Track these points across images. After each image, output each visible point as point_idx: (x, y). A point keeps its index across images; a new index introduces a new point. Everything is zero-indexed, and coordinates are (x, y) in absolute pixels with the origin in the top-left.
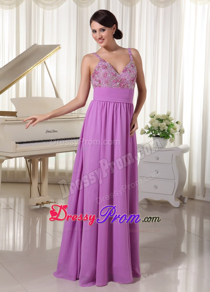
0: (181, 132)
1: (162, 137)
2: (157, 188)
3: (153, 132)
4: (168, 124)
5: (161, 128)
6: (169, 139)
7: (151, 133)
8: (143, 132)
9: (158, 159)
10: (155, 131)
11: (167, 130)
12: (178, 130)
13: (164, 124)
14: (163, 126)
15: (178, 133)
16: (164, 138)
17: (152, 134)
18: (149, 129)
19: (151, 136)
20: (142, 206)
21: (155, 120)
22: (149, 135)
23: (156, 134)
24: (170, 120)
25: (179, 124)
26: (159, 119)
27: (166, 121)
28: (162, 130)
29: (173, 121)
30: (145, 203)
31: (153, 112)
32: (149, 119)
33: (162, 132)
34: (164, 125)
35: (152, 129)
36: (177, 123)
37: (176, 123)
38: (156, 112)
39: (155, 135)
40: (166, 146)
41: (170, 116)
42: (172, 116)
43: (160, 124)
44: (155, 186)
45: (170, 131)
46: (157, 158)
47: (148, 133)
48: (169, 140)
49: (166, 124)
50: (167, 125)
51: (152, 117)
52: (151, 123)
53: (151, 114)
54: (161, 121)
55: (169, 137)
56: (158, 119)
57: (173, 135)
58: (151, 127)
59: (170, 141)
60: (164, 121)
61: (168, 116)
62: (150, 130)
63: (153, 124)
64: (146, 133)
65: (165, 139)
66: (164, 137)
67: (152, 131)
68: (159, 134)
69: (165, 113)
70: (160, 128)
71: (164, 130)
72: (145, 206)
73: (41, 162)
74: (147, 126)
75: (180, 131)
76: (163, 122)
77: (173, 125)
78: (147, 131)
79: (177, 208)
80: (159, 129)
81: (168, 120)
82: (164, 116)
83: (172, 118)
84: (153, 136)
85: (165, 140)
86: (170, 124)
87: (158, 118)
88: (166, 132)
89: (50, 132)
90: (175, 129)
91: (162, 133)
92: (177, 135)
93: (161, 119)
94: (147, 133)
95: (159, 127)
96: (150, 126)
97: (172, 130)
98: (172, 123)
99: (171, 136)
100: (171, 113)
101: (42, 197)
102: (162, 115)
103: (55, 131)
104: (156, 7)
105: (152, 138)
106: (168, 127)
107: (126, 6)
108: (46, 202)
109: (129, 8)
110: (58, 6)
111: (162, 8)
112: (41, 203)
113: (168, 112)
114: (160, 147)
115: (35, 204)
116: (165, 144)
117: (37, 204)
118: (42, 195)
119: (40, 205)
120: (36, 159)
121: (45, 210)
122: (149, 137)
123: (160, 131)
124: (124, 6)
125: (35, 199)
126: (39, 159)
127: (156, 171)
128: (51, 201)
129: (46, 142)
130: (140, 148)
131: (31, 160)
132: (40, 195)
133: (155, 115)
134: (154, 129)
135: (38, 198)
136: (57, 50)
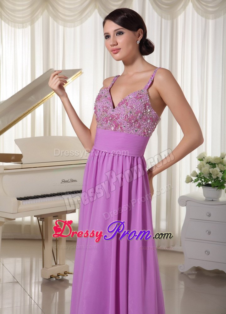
1: (214, 187)
2: (209, 253)
3: (203, 180)
4: (223, 170)
5: (213, 175)
6: (225, 188)
7: (199, 181)
8: (189, 180)
9: (210, 215)
10: (205, 178)
11: (221, 177)
13: (217, 169)
14: (215, 173)
16: (217, 188)
17: (201, 182)
18: (197, 176)
19: (199, 185)
20: (190, 276)
21: (205, 163)
22: (197, 183)
23: (207, 182)
24: (225, 164)
26: (210, 162)
27: (219, 165)
28: (214, 177)
30: (193, 272)
31: (202, 153)
33: (214, 180)
34: (217, 171)
35: (202, 176)
38: (206, 153)
39: (205, 183)
41: (224, 159)
43: (211, 170)
44: (206, 251)
45: (225, 179)
46: (208, 214)
47: (196, 181)
48: (223, 191)
49: (220, 169)
50: (221, 171)
51: (201, 160)
52: (200, 168)
53: (200, 155)
54: (213, 165)
56: (209, 163)
58: (200, 174)
59: (225, 192)
60: (217, 165)
61: (222, 158)
62: (198, 178)
63: (203, 169)
64: (193, 182)
65: (218, 190)
66: (217, 187)
67: (201, 178)
68: (210, 183)
69: (219, 155)
70: (212, 175)
71: (218, 178)
72: (193, 277)
74: (195, 172)
76: (215, 167)
78: (194, 178)
80: (210, 176)
81: (222, 164)
82: (216, 159)
84: (203, 185)
86: (225, 169)
87: (209, 161)
88: (220, 180)
89: (67, 181)
91: (215, 182)
93: (213, 162)
95: (210, 174)
96: (198, 172)
101: (58, 266)
102: (214, 157)
103: (73, 181)
104: (204, 19)
105: (201, 187)
106: (222, 173)
107: (165, 19)
108: (63, 273)
109: (169, 22)
110: (82, 23)
111: (212, 19)
112: (56, 275)
113: (222, 154)
114: (213, 200)
115: (48, 277)
116: (219, 196)
117: (51, 277)
118: (58, 263)
119: (55, 277)
120: (50, 218)
121: (62, 283)
122: (197, 186)
123: (212, 179)
124: (163, 20)
125: (49, 269)
126: (53, 217)
127: (208, 232)
128: (70, 272)
129: (60, 196)
130: (185, 201)
131: (43, 218)
132: (56, 264)
133: (205, 158)
134: (203, 176)
135: (53, 268)
136: (78, 76)
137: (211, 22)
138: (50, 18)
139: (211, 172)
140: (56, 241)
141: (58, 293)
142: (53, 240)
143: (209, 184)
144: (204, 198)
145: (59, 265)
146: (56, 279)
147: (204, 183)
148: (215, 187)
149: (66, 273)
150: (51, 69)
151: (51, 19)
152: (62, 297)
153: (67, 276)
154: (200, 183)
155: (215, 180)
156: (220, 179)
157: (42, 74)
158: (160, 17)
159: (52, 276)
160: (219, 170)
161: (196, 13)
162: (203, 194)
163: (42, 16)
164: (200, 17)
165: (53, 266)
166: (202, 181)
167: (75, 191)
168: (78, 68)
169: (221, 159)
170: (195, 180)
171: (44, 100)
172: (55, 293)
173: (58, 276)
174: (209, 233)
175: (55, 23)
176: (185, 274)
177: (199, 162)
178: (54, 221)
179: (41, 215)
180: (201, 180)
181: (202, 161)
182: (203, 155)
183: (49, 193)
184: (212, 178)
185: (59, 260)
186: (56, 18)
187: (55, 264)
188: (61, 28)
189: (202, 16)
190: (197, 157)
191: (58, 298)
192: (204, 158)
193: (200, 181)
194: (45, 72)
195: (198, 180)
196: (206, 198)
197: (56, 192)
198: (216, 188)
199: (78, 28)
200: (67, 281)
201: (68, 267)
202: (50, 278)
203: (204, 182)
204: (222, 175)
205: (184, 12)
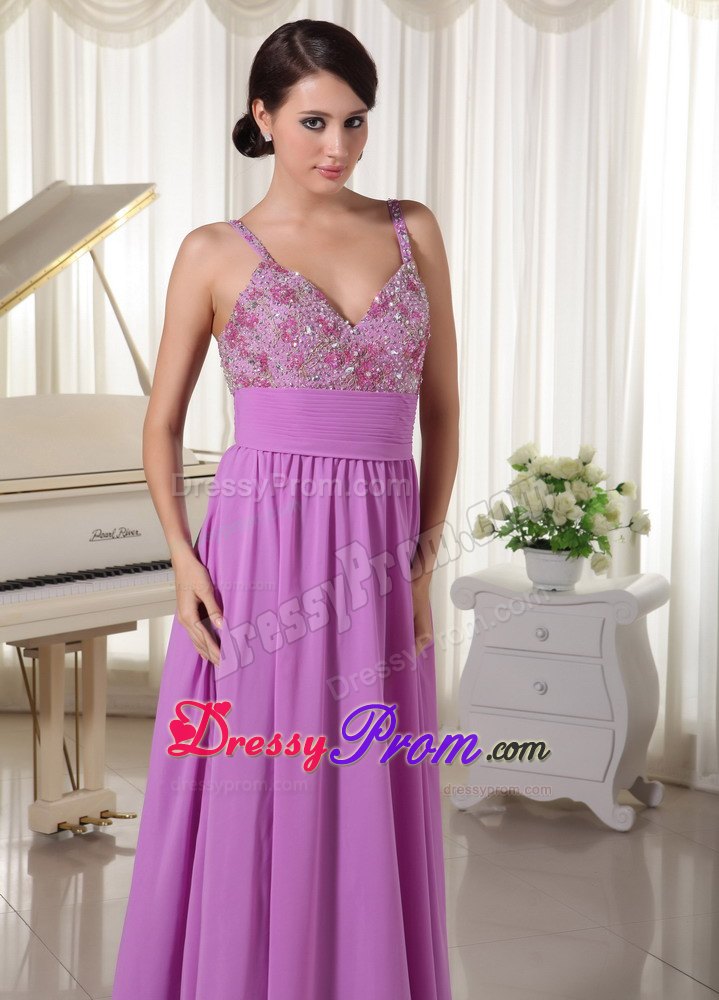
0: (638, 526)
1: (560, 550)
3: (526, 529)
4: (585, 498)
5: (557, 514)
6: (591, 555)
7: (514, 531)
8: (485, 528)
9: (545, 636)
10: (531, 524)
11: (579, 521)
12: (624, 519)
13: (568, 497)
14: (563, 508)
15: (625, 532)
16: (568, 553)
17: (520, 534)
18: (507, 517)
19: (515, 544)
20: (485, 821)
21: (532, 478)
22: (508, 539)
23: (538, 535)
24: (591, 479)
25: (628, 492)
26: (547, 475)
27: (576, 484)
28: (559, 521)
29: (602, 485)
30: (496, 808)
31: (525, 448)
32: (510, 475)
33: (559, 530)
34: (567, 502)
35: (522, 517)
36: (619, 489)
37: (616, 492)
38: (535, 445)
39: (533, 539)
40: (575, 582)
41: (591, 466)
42: (599, 464)
43: (549, 501)
45: (592, 525)
46: (540, 633)
47: (504, 532)
48: (586, 562)
49: (577, 497)
50: (580, 503)
51: (521, 467)
52: (516, 489)
53: (517, 454)
54: (556, 484)
55: (589, 549)
56: (545, 477)
57: (603, 542)
58: (516, 510)
59: (593, 566)
60: (567, 484)
61: (585, 464)
62: (512, 522)
63: (526, 496)
64: (496, 534)
65: (571, 558)
66: (567, 549)
67: (520, 524)
68: (547, 537)
69: (574, 455)
70: (554, 516)
71: (569, 523)
72: (494, 822)
73: (80, 653)
74: (502, 506)
75: (631, 524)
76: (563, 490)
77: (602, 498)
78: (500, 524)
79: (625, 832)
80: (547, 517)
81: (583, 481)
82: (566, 464)
83: (600, 473)
84: (526, 545)
85: (573, 561)
86: (593, 495)
87: (544, 472)
88: (578, 531)
89: (110, 535)
90: (611, 516)
91: (561, 535)
92: (617, 538)
93: (557, 475)
94: (501, 534)
95: (547, 511)
96: (511, 504)
97: (599, 520)
98: (599, 489)
99: (595, 544)
100: (594, 453)
101: (81, 796)
102: (560, 459)
103: (128, 534)
104: (533, 31)
105: (520, 551)
106: (584, 510)
107: (414, 27)
108: (98, 816)
109: (427, 36)
110: (154, 34)
111: (558, 32)
112: (77, 822)
113: (582, 450)
114: (554, 590)
115: (51, 828)
116: (574, 577)
117: (60, 828)
118: (82, 786)
119: (73, 829)
120: (55, 647)
121: (95, 846)
122: (510, 549)
123: (552, 525)
124: (409, 30)
125: (52, 805)
126: (67, 644)
127: (538, 687)
128: (119, 812)
129: (89, 581)
130: (472, 593)
131: (36, 649)
132: (76, 788)
133: (533, 461)
134: (527, 518)
135: (68, 800)
136: (142, 206)
137: (555, 41)
138: (55, 15)
139: (550, 507)
140: (75, 716)
141: (81, 876)
142: (67, 714)
143: (544, 541)
144: (531, 583)
145: (85, 790)
146: (76, 835)
147: (528, 538)
148: (562, 550)
149: (105, 816)
150: (58, 183)
151: (57, 20)
152: (94, 888)
153: (109, 824)
154: (518, 538)
155: (563, 530)
156: (578, 527)
157: (29, 196)
158: (399, 22)
159: (62, 827)
160: (574, 501)
161: (508, 13)
162: (524, 572)
163: (27, 11)
164: (521, 24)
165: (65, 795)
166: (524, 533)
167: (135, 565)
168: (145, 180)
169: (581, 465)
170: (503, 528)
171: (36, 281)
172: (74, 878)
173: (82, 824)
174: (544, 689)
175: (71, 33)
176: (470, 814)
177: (517, 472)
178: (70, 657)
179: (28, 641)
180: (519, 528)
181: (523, 473)
182: (526, 452)
183: (53, 572)
184: (554, 523)
185: (85, 776)
186: (73, 14)
187: (71, 790)
188: (89, 49)
189: (528, 21)
190: (510, 460)
191: (80, 891)
192: (530, 461)
193: (516, 533)
194: (40, 189)
195: (512, 531)
196: (535, 583)
197: (74, 569)
198: (563, 552)
199: (143, 51)
200: (108, 840)
201: (112, 796)
202: (56, 830)
203: (530, 534)
204: (583, 513)
205: (472, 7)
